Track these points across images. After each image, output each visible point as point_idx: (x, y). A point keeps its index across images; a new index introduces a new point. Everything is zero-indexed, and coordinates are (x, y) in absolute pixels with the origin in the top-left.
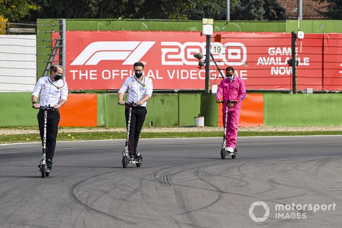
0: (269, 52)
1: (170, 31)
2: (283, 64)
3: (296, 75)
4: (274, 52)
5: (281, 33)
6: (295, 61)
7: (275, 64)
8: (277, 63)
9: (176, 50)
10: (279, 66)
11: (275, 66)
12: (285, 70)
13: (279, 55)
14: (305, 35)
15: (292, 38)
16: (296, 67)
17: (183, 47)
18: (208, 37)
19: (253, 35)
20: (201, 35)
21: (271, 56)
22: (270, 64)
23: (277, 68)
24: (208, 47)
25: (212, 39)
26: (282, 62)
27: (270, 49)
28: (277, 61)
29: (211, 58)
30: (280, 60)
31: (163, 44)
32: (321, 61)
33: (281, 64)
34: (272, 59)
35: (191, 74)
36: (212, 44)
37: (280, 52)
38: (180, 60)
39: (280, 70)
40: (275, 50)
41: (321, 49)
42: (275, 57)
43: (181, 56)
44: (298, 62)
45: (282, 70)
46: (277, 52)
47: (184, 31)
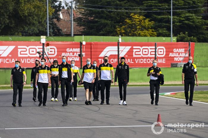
0: (67, 51)
1: (22, 41)
2: (73, 56)
3: (82, 61)
4: (69, 50)
5: (72, 42)
6: (81, 55)
7: (69, 56)
8: (71, 56)
9: (25, 50)
10: (72, 57)
11: (70, 57)
12: (74, 59)
13: (71, 52)
14: (86, 43)
15: (80, 44)
16: (82, 57)
17: (28, 48)
18: (43, 44)
19: (60, 43)
20: (40, 43)
21: (68, 52)
22: (67, 56)
23: (71, 58)
24: (43, 48)
25: (45, 45)
26: (73, 55)
27: (67, 49)
28: (71, 54)
29: (45, 53)
30: (72, 54)
31: (19, 47)
32: (90, 54)
33: (72, 56)
34: (68, 53)
35: (32, 61)
36: (45, 47)
37: (72, 51)
38: (27, 54)
39: (72, 59)
40: (70, 50)
41: (90, 49)
42: (69, 52)
43: (27, 52)
44: (83, 55)
45: (73, 59)
46: (71, 51)
47: (28, 41)
